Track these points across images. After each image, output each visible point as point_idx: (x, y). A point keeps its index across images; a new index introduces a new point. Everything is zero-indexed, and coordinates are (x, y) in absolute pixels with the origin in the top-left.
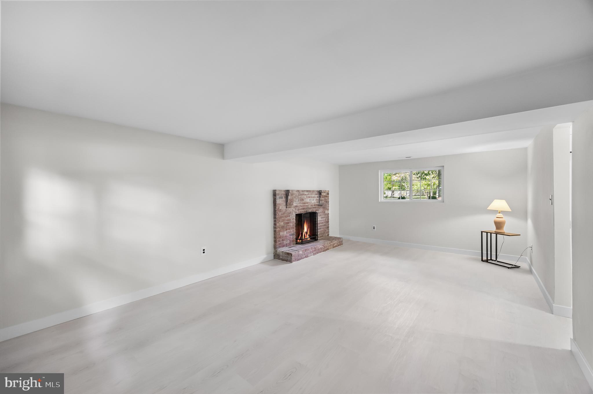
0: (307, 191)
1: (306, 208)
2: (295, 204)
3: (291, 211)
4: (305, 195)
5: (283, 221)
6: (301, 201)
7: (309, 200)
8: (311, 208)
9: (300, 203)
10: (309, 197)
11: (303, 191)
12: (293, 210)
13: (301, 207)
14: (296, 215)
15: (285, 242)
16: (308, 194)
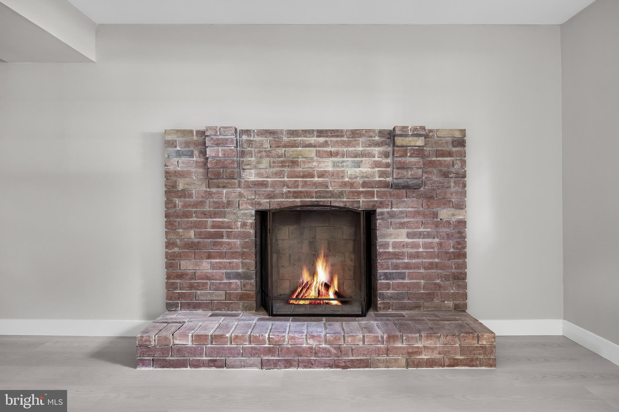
0: (321, 133)
1: (316, 192)
2: (251, 176)
3: (233, 197)
4: (310, 145)
5: (196, 225)
6: (283, 166)
7: (330, 164)
8: (341, 194)
9: (279, 174)
10: (331, 154)
11: (293, 133)
12: (241, 195)
13: (285, 190)
14: (257, 212)
15: (203, 295)
16: (326, 144)
